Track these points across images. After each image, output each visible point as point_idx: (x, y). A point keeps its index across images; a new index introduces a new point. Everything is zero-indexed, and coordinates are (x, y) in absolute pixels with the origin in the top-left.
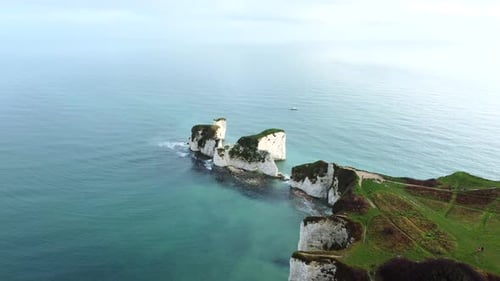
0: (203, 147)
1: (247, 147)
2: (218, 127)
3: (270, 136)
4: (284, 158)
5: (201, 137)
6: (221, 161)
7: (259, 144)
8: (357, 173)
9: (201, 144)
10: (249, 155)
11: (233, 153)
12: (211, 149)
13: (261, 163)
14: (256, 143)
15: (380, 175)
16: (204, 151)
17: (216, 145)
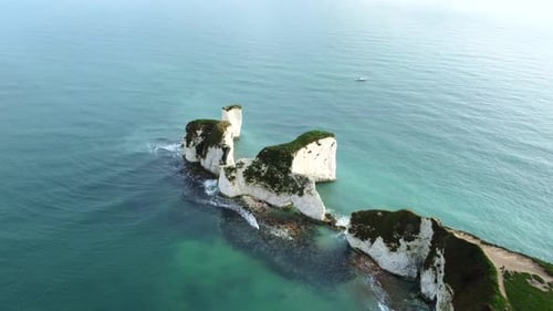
0: (204, 157)
1: (274, 166)
2: (227, 124)
3: (312, 146)
4: (333, 177)
5: (200, 140)
6: (230, 188)
7: (294, 162)
8: (486, 250)
9: (201, 151)
10: (277, 180)
11: (250, 175)
12: (216, 162)
13: (296, 196)
14: (289, 161)
15: (535, 261)
16: (205, 163)
17: (224, 158)
